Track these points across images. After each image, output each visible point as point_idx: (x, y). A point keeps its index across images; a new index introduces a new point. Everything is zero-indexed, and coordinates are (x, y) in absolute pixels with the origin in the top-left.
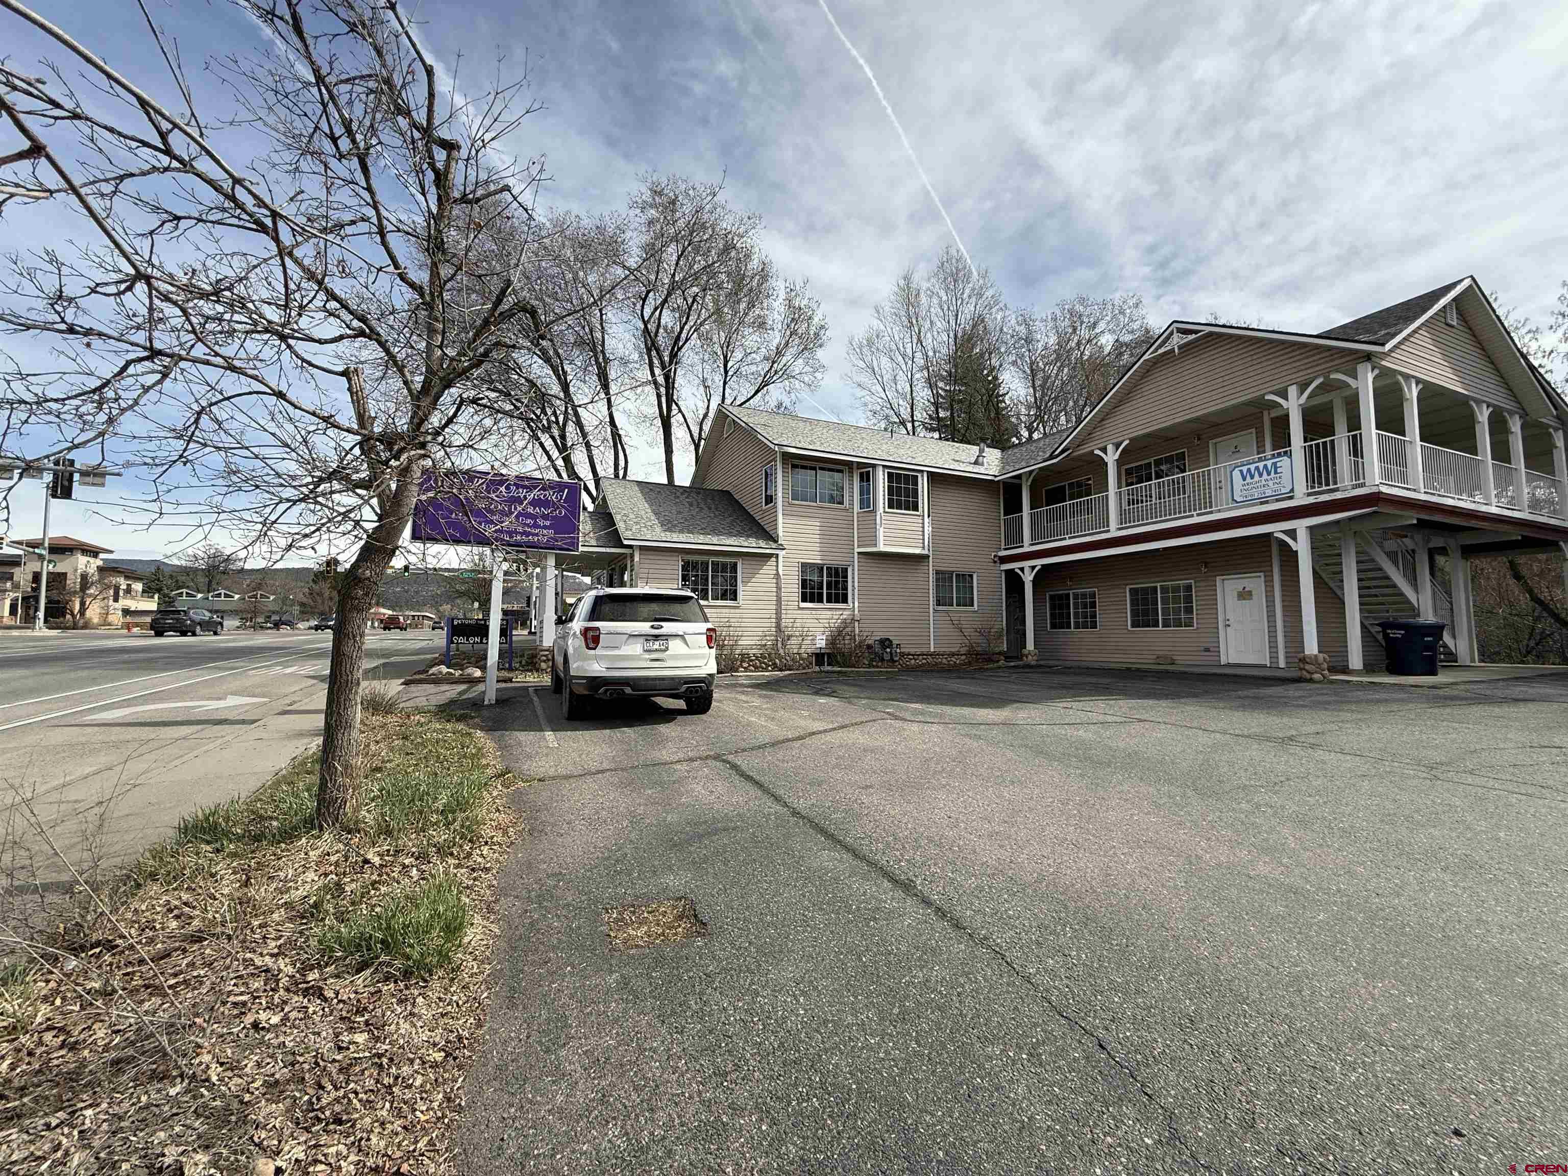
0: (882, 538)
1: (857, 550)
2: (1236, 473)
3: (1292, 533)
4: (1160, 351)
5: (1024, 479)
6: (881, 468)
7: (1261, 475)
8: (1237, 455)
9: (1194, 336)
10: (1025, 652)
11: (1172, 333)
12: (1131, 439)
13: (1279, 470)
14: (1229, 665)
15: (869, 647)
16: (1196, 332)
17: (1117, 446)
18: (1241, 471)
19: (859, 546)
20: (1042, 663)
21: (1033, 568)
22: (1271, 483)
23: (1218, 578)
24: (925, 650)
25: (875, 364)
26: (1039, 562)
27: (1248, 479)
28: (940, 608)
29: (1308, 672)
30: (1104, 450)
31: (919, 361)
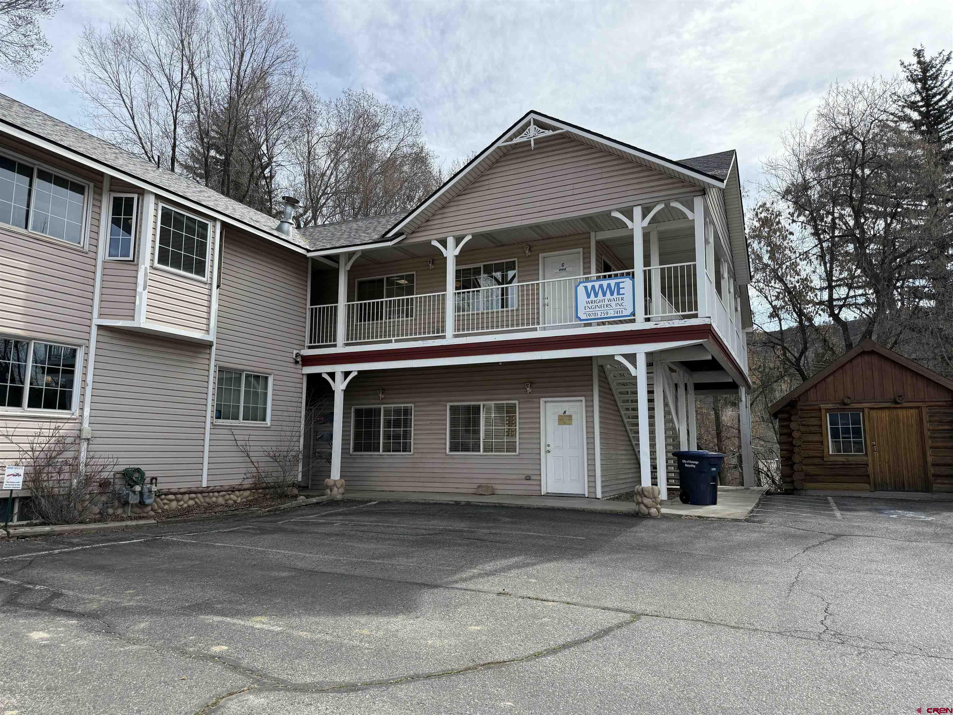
0: (144, 308)
1: (97, 321)
2: (581, 289)
3: (632, 358)
4: (515, 141)
5: (342, 261)
6: (152, 198)
7: (604, 294)
8: (564, 273)
9: (551, 133)
10: (329, 482)
11: (528, 125)
12: (474, 235)
13: (622, 291)
14: (549, 495)
15: (104, 484)
16: (554, 129)
17: (458, 240)
18: (586, 287)
19: (101, 315)
20: (350, 496)
21: (347, 374)
22: (613, 304)
23: (542, 400)
24: (193, 486)
25: (122, 77)
26: (355, 368)
27: (592, 297)
28: (220, 422)
29: (646, 506)
30: (444, 243)
31: (188, 92)
